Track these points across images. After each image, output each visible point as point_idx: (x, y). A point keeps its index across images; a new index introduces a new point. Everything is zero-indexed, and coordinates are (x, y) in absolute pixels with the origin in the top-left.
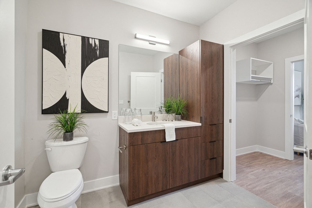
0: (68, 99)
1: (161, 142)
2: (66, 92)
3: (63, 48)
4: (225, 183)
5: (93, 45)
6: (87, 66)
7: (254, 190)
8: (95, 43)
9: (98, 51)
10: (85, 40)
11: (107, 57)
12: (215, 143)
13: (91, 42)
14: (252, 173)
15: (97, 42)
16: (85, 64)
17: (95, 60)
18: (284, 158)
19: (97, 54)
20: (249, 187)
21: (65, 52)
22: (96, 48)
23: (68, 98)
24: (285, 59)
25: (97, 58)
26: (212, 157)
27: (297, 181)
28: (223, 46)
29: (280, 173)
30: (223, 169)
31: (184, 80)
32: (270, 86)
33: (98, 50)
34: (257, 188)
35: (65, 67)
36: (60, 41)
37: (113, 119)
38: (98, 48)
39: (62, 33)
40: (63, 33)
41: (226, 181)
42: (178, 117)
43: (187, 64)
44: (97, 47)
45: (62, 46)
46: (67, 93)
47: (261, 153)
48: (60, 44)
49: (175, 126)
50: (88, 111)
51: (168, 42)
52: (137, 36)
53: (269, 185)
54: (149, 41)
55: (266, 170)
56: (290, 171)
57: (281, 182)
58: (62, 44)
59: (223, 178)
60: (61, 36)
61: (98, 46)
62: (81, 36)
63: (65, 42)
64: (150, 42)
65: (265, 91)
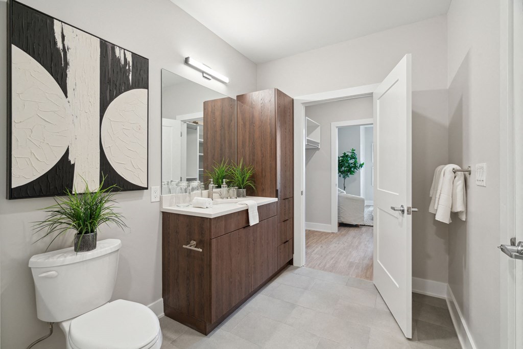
0: (74, 165)
1: (244, 228)
2: (68, 149)
3: (62, 54)
4: (299, 269)
5: (123, 62)
6: (112, 99)
7: (326, 268)
8: (125, 59)
9: (131, 75)
10: (106, 48)
11: (146, 88)
12: (288, 221)
13: (117, 54)
14: (314, 252)
15: (130, 58)
16: (106, 97)
17: (125, 91)
18: (330, 231)
19: (129, 80)
20: (320, 266)
21: (67, 64)
22: (127, 68)
23: (72, 163)
24: (332, 123)
25: (128, 88)
26: (285, 241)
27: (351, 250)
28: (293, 100)
29: (335, 247)
30: (293, 253)
31: (247, 140)
32: (317, 152)
33: (131, 73)
34: (328, 266)
35: (67, 97)
36: (54, 38)
37: (152, 201)
38: (131, 68)
39: (60, 21)
40: (62, 22)
41: (298, 267)
42: (243, 192)
43: (253, 116)
44: (129, 67)
45: (58, 50)
46: (70, 152)
47: (309, 231)
48: (55, 43)
49: (258, 204)
50: (123, 187)
51: (227, 80)
52: (191, 62)
53: (333, 259)
54: (203, 72)
55: (324, 247)
56: (341, 242)
57: (341, 254)
58: (60, 45)
59: (293, 265)
60: (57, 26)
61: (131, 64)
62: (100, 39)
63: (66, 42)
64: (205, 75)
65: (312, 157)
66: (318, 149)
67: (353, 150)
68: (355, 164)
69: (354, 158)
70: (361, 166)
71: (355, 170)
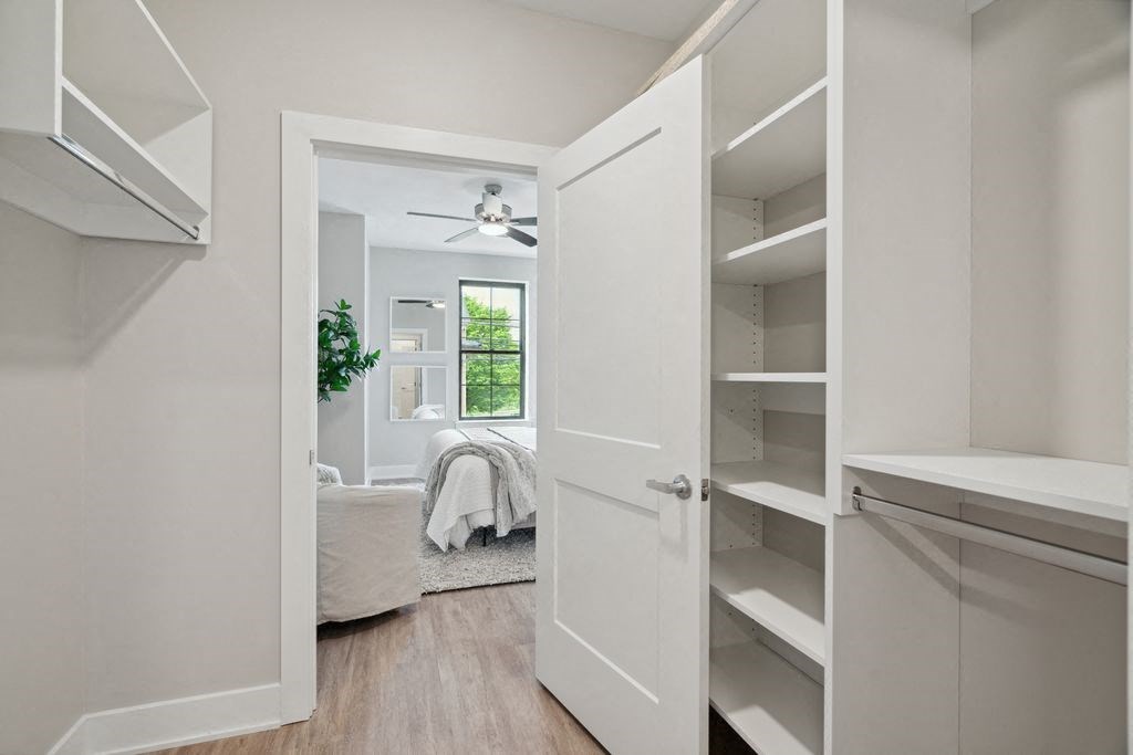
32: (186, 266)
65: (145, 297)
66: (195, 249)
67: (344, 306)
68: (350, 353)
69: (347, 335)
70: (370, 361)
71: (351, 374)
